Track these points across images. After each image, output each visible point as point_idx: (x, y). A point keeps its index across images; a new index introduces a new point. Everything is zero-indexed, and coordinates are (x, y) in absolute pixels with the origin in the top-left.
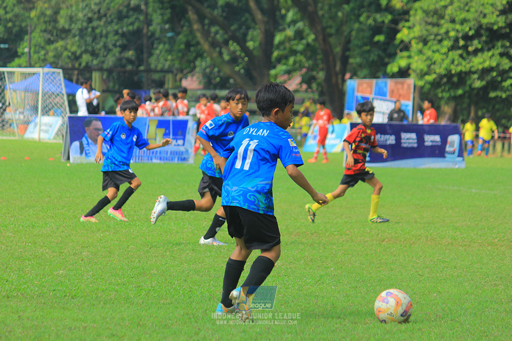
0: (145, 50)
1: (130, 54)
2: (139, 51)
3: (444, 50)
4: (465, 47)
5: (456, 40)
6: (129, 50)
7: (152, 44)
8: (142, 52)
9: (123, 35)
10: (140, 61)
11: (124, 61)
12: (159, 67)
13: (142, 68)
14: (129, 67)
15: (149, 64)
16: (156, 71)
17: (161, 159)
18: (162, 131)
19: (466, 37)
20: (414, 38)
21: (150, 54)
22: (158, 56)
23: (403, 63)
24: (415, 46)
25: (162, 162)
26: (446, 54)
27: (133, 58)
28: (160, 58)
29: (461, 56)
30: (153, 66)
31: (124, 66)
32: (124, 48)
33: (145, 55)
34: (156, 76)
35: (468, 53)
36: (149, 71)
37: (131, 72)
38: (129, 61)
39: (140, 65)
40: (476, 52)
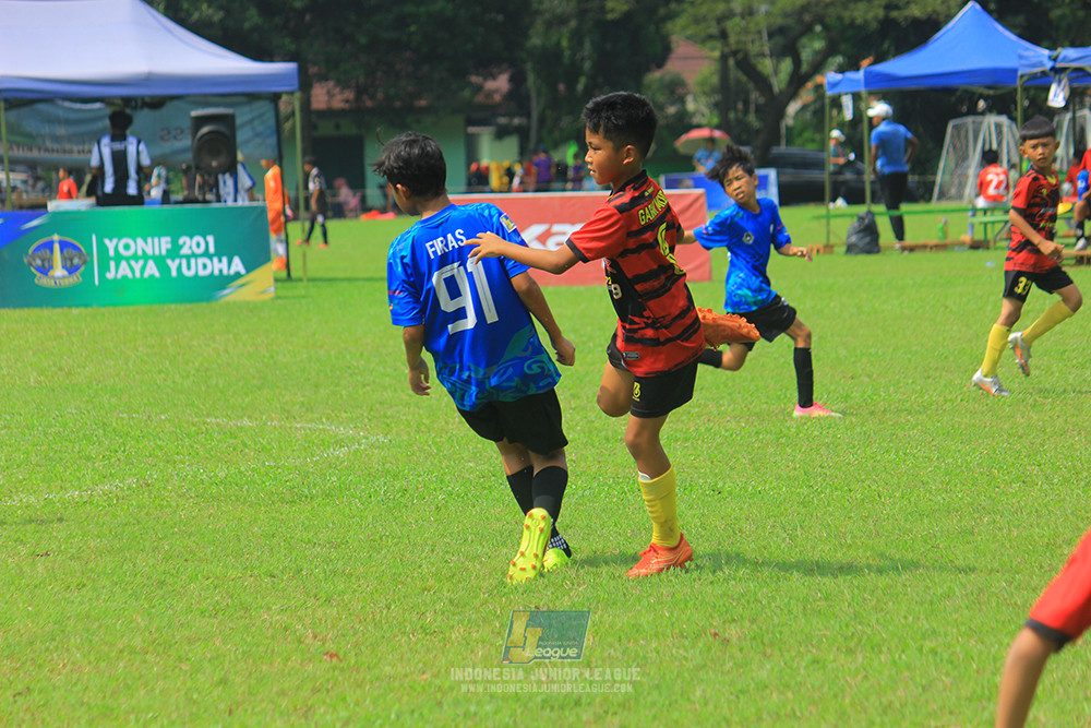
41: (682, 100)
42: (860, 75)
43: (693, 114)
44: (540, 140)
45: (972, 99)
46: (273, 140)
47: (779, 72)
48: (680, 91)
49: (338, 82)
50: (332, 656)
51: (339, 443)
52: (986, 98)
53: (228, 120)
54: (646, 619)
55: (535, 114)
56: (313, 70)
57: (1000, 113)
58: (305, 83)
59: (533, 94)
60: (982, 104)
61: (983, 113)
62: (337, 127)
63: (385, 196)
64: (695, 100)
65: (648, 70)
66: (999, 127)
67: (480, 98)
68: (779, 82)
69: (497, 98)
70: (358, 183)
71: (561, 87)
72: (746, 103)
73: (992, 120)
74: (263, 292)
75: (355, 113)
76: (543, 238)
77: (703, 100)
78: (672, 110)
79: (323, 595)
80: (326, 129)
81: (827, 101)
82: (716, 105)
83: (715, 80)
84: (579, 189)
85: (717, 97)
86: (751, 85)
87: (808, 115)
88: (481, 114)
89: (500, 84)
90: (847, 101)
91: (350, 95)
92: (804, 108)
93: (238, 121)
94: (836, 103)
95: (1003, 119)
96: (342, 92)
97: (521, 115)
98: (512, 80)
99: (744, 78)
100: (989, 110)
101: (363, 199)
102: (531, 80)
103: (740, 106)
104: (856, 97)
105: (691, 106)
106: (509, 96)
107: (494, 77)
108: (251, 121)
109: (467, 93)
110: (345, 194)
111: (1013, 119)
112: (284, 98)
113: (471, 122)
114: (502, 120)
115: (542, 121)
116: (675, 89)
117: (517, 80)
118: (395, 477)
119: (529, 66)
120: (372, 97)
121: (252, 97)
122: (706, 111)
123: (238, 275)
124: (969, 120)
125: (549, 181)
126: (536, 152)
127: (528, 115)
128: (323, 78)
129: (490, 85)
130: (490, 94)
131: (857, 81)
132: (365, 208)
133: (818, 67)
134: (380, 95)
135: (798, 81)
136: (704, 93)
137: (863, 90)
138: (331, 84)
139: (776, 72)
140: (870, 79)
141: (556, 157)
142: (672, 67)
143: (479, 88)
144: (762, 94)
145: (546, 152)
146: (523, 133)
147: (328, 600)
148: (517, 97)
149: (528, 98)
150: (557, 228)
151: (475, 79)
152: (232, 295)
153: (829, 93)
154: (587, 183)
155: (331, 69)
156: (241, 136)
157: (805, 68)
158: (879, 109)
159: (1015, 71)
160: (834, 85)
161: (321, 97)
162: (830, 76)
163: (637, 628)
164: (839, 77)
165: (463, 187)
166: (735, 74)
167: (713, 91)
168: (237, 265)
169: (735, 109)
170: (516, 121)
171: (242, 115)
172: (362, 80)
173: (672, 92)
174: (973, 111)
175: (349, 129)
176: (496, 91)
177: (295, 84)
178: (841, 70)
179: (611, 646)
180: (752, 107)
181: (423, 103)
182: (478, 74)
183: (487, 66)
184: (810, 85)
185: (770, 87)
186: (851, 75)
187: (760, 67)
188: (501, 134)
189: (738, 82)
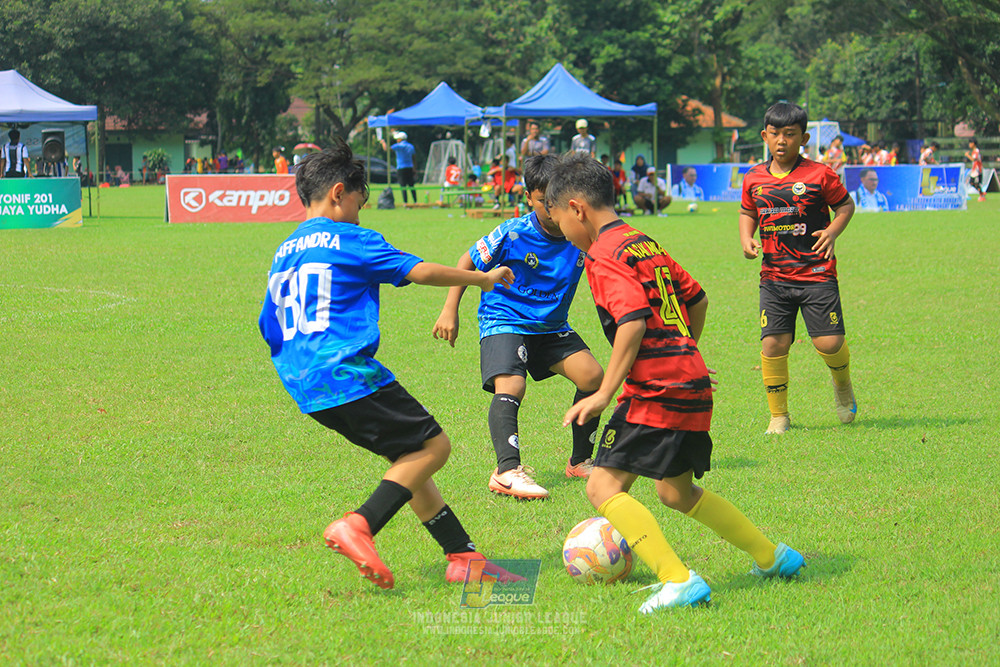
0: (918, 101)
1: (903, 105)
2: (912, 101)
6: (902, 101)
7: (925, 93)
8: (915, 103)
9: (896, 87)
10: (912, 111)
11: (897, 112)
12: (931, 116)
13: (915, 118)
14: (903, 118)
15: (921, 114)
16: (928, 121)
17: (935, 206)
18: (936, 178)
21: (922, 104)
22: (930, 105)
25: (936, 209)
27: (907, 109)
28: (932, 107)
30: (925, 116)
31: (897, 117)
32: (897, 100)
33: (918, 106)
34: (929, 126)
36: (921, 120)
37: (904, 122)
38: (903, 112)
39: (913, 115)
41: (296, 129)
42: (385, 118)
43: (301, 136)
44: (222, 148)
45: (443, 132)
46: (84, 145)
47: (346, 116)
48: (295, 124)
49: (119, 116)
50: (102, 410)
51: (112, 301)
52: (451, 132)
53: (60, 135)
54: (263, 395)
55: (220, 135)
56: (106, 110)
57: (458, 139)
58: (102, 116)
59: (219, 124)
60: (448, 135)
61: (449, 139)
62: (118, 139)
63: (142, 175)
64: (303, 128)
65: (279, 113)
66: (457, 146)
67: (192, 125)
68: (346, 121)
69: (201, 126)
70: (128, 168)
71: (234, 121)
72: (329, 131)
73: (454, 142)
74: (77, 223)
75: (128, 132)
76: (221, 198)
77: (307, 129)
78: (290, 134)
79: (99, 380)
80: (113, 140)
81: (369, 131)
82: (314, 132)
83: (313, 119)
84: (242, 173)
85: (314, 128)
86: (331, 122)
87: (360, 138)
88: (192, 134)
89: (203, 118)
90: (379, 132)
91: (125, 123)
92: (359, 134)
93: (66, 136)
94: (374, 132)
95: (459, 142)
96: (122, 120)
97: (213, 134)
98: (208, 116)
99: (328, 118)
100: (453, 137)
101: (131, 176)
102: (218, 116)
103: (326, 132)
104: (384, 129)
105: (300, 132)
106: (207, 125)
107: (199, 115)
108: (73, 135)
109: (185, 123)
110: (120, 173)
111: (463, 141)
112: (90, 124)
113: (187, 138)
114: (204, 137)
115: (223, 138)
116: (292, 123)
117: (211, 116)
118: (139, 319)
119: (217, 110)
120: (137, 124)
121: (74, 123)
122: (308, 135)
123: (64, 214)
124: (442, 142)
125: (226, 169)
126: (220, 153)
127: (217, 135)
128: (112, 114)
129: (197, 119)
130: (197, 124)
131: (383, 121)
132: (132, 182)
133: (365, 114)
134: (140, 123)
135: (355, 120)
136: (307, 125)
137: (387, 125)
138: (116, 117)
139: (344, 115)
140: (391, 120)
141: (230, 156)
142: (291, 112)
143: (192, 120)
144: (337, 126)
145: (226, 154)
146: (214, 144)
147: (101, 382)
148: (211, 126)
149: (217, 126)
150: (228, 193)
151: (189, 116)
152: (61, 224)
153: (370, 127)
154: (246, 170)
155: (116, 109)
156: (66, 144)
157: (359, 113)
158: (399, 135)
159: (463, 118)
160: (373, 123)
161: (111, 123)
162: (371, 118)
163: (260, 399)
164: (375, 118)
165: (182, 171)
166: (323, 116)
167: (312, 124)
168: (64, 209)
169: (323, 134)
170: (210, 138)
171: (68, 132)
172: (131, 115)
173: (291, 124)
174: (444, 138)
175: (124, 140)
176: (201, 122)
177: (95, 117)
178: (377, 115)
179: (246, 408)
180: (332, 134)
181: (163, 128)
182: (191, 113)
183: (196, 110)
184: (361, 122)
185: (341, 123)
186: (381, 118)
187: (336, 113)
188: (203, 144)
189: (325, 120)
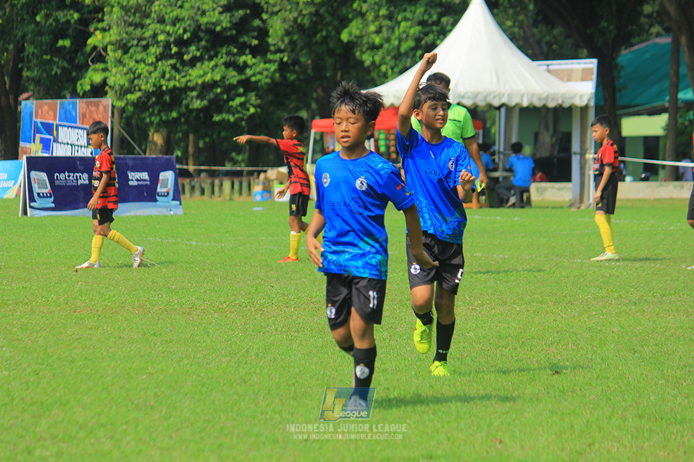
3: (151, 59)
4: (179, 55)
5: (167, 46)
19: (181, 43)
20: (111, 43)
23: (97, 78)
24: (112, 55)
26: (154, 65)
29: (174, 67)
35: (184, 63)
40: (193, 62)
